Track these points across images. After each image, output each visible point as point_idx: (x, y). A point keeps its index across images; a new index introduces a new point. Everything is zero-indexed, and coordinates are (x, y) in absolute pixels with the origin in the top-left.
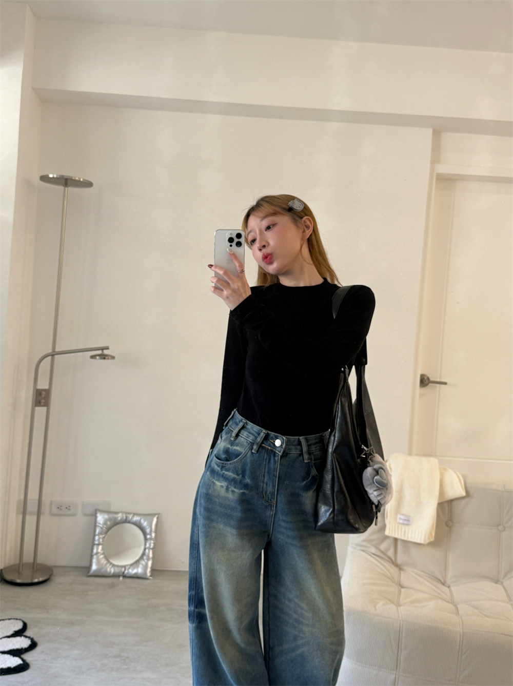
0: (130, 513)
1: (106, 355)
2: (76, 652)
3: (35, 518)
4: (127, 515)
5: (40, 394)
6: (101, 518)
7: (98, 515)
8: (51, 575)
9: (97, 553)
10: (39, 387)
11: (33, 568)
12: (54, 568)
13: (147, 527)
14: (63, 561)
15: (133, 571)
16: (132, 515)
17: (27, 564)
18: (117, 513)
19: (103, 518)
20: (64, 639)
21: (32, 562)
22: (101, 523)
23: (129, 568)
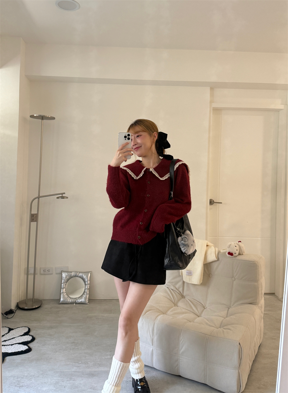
0: (78, 272)
1: (64, 197)
2: (54, 341)
3: (33, 276)
4: (76, 273)
5: (33, 216)
6: (64, 275)
7: (63, 273)
8: (41, 304)
9: (63, 292)
10: (32, 213)
11: (33, 301)
12: (43, 301)
13: (86, 278)
14: (47, 297)
15: (80, 301)
16: (79, 273)
17: (30, 299)
18: (71, 272)
19: (65, 275)
20: (48, 335)
21: (32, 298)
22: (64, 277)
23: (78, 299)
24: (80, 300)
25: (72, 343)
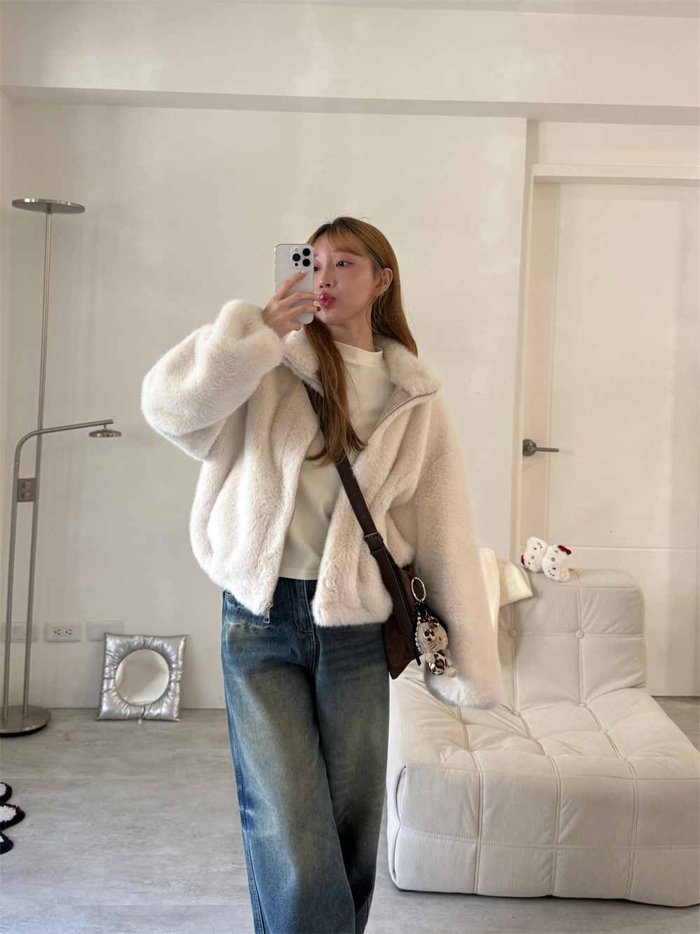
0: (151, 636)
1: (110, 432)
2: (77, 823)
3: (24, 645)
4: (146, 638)
5: (24, 486)
6: (112, 644)
7: (108, 640)
8: (47, 721)
9: (108, 690)
10: (21, 476)
11: (23, 713)
12: (52, 712)
13: (172, 653)
14: (64, 702)
16: (152, 638)
17: (13, 707)
18: (131, 636)
19: (114, 643)
20: (62, 806)
21: (22, 704)
22: (112, 650)
23: (150, 709)
24: (154, 711)
25: (127, 828)
